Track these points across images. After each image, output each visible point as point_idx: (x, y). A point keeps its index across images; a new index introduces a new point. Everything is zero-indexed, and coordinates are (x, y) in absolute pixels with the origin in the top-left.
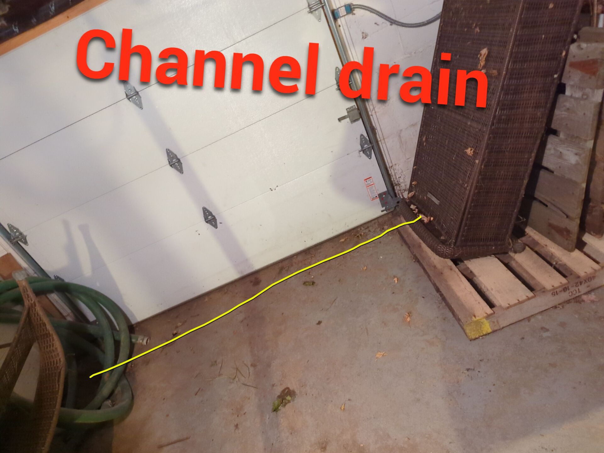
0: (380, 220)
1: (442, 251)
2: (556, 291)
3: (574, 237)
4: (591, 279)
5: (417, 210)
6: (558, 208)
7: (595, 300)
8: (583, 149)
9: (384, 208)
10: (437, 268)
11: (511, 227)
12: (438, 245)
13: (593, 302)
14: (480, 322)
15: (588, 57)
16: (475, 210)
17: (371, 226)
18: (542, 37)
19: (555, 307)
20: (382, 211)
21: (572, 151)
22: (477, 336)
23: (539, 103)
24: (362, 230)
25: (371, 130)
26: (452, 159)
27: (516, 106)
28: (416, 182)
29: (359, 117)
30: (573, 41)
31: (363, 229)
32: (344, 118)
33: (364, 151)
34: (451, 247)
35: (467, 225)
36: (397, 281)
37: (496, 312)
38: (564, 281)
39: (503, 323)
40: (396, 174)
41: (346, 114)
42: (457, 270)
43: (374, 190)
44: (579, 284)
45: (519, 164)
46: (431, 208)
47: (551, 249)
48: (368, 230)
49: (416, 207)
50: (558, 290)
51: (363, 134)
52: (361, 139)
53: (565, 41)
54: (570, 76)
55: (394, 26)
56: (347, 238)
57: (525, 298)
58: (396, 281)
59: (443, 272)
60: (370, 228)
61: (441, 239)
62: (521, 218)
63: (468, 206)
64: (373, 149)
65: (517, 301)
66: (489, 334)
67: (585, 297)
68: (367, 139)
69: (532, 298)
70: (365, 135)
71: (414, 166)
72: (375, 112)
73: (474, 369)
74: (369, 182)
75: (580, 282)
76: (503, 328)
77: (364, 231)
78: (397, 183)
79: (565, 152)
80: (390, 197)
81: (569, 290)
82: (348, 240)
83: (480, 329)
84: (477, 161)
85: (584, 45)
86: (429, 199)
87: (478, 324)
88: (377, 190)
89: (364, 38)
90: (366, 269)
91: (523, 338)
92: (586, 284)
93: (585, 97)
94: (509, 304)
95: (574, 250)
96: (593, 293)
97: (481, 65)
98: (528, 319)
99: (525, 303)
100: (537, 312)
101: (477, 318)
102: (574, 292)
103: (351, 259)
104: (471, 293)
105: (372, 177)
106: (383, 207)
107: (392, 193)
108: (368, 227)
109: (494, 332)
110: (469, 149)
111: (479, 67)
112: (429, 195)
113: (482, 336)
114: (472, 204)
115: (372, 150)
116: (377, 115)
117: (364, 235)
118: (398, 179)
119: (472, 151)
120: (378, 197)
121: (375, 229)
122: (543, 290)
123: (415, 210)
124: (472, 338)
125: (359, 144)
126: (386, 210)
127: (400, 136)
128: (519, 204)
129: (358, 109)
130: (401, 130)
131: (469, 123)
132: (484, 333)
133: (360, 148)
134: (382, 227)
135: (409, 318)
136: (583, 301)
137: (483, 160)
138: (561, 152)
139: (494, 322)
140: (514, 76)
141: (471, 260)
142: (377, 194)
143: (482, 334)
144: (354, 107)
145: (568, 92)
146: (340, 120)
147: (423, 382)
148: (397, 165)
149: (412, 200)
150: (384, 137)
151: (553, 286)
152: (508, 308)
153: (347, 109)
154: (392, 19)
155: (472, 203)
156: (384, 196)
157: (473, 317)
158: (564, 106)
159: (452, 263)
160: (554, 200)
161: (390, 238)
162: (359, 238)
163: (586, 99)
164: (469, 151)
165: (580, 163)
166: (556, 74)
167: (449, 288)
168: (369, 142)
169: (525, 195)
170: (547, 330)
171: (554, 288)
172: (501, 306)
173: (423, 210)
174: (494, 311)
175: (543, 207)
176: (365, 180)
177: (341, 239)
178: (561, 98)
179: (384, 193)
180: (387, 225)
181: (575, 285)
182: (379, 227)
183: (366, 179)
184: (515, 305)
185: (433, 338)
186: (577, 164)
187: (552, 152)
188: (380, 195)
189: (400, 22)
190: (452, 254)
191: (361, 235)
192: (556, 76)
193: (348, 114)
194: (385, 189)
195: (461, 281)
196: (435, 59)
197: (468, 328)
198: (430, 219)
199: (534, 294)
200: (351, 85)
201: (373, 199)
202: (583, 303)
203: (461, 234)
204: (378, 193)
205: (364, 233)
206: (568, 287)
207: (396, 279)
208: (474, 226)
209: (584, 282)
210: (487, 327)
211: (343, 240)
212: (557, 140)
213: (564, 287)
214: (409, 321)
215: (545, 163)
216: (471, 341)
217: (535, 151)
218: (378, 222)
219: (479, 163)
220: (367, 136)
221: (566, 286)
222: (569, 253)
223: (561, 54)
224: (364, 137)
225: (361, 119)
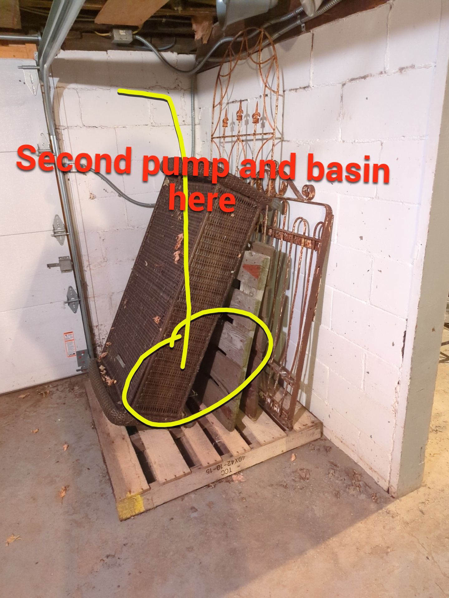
0: (73, 380)
1: (114, 416)
2: (211, 469)
3: (234, 417)
4: (241, 459)
5: (105, 371)
6: (225, 388)
7: (242, 481)
8: (246, 337)
9: (80, 368)
10: (110, 436)
11: (185, 400)
12: (112, 409)
13: (240, 482)
14: (134, 499)
15: (255, 263)
16: (153, 378)
17: (61, 385)
18: (224, 237)
19: (208, 486)
20: (78, 371)
21: (239, 338)
22: (129, 516)
23: (217, 291)
24: (49, 388)
25: (82, 284)
26: (143, 325)
27: (199, 288)
28: (111, 343)
29: (70, 268)
30: (247, 249)
31: (51, 387)
32: (54, 265)
33: (69, 303)
34: (123, 413)
35: (144, 391)
36: (67, 448)
37: (152, 488)
38: (218, 458)
39: (158, 502)
40: (100, 334)
41: (57, 261)
42: (129, 440)
43: (73, 346)
44: (231, 463)
45: (197, 340)
46: (117, 371)
47: (215, 427)
48: (56, 389)
49: (105, 368)
50: (212, 468)
51: (72, 286)
52: (69, 291)
53: (241, 246)
54: (243, 275)
55: (122, 198)
56: (29, 395)
57: (182, 473)
58: (65, 449)
59: (114, 441)
60: (59, 387)
61: (117, 404)
62: (194, 392)
63: (147, 372)
64: (80, 303)
65: (174, 477)
66: (141, 513)
67: (234, 477)
68: (75, 292)
69: (188, 474)
70: (74, 288)
71: (112, 327)
72: (90, 269)
73: (114, 556)
74: (69, 336)
75: (232, 461)
76: (157, 507)
77: (51, 390)
78: (100, 344)
79: (234, 338)
80: (88, 357)
81: (222, 468)
82: (29, 396)
83: (133, 508)
84: (161, 329)
85: (254, 253)
86: (117, 361)
87: (132, 500)
88: (76, 347)
89: (91, 198)
90: (36, 432)
91: (172, 519)
92: (238, 464)
93: (251, 294)
94: (166, 480)
95: (233, 430)
96: (242, 474)
97: (177, 246)
98: (182, 497)
99: (181, 479)
100: (191, 491)
101: (132, 494)
102: (226, 472)
103: (24, 418)
104: (135, 465)
105: (74, 332)
106: (79, 366)
107: (91, 353)
108: (57, 386)
109: (147, 511)
110: (157, 317)
111: (176, 248)
112: (118, 357)
113: (134, 516)
114: (151, 371)
115: (79, 305)
116: (92, 272)
117: (49, 393)
118: (101, 340)
119: (159, 319)
120: (76, 354)
121: (64, 389)
122: (200, 467)
123: (103, 371)
124: (122, 518)
125: (66, 295)
126: (82, 370)
127: (111, 298)
128: (193, 379)
129: (72, 260)
130: (113, 293)
131: (161, 294)
132: (137, 512)
133: (66, 299)
134: (72, 388)
135: (64, 492)
136: (233, 481)
137: (166, 330)
138: (232, 338)
139: (148, 499)
140: (200, 262)
141: (145, 431)
142: (75, 351)
143: (134, 514)
144: (68, 258)
145: (241, 289)
146: (49, 266)
147: (52, 574)
148: (103, 326)
149: (103, 361)
150: (95, 296)
151: (208, 463)
152: (164, 484)
153: (59, 258)
154: (122, 193)
155: (150, 369)
156: (82, 354)
157: (129, 493)
158: (238, 299)
159: (127, 432)
160: (223, 380)
161: (77, 400)
162: (43, 396)
163: (252, 296)
164: (157, 319)
165: (243, 349)
166: (233, 271)
167: (114, 459)
168: (76, 296)
169: (199, 370)
170: (196, 510)
171: (209, 465)
172: (158, 481)
173: (110, 372)
174: (151, 486)
175: (215, 385)
176: (65, 334)
177: (21, 395)
178: (236, 291)
179: (83, 352)
180: (78, 386)
181: (227, 464)
182: (68, 387)
183: (67, 333)
184: (171, 481)
185: (83, 518)
186: (241, 349)
187: (226, 336)
188: (79, 353)
189: (128, 197)
190: (124, 420)
191: (46, 393)
192: (232, 272)
193: (60, 262)
194: (86, 348)
195: (129, 452)
196: (147, 234)
197: (120, 505)
198: (114, 382)
199: (191, 470)
200: (69, 236)
201: (70, 355)
202: (232, 483)
203: (136, 400)
204: (77, 351)
205: (50, 392)
206: (221, 465)
207: (66, 446)
208: (150, 393)
209: (235, 461)
210: (140, 506)
211: (22, 396)
212: (230, 327)
213: (218, 465)
214: (63, 496)
215: (221, 346)
216: (121, 521)
217: (212, 332)
218: (70, 382)
219: (162, 331)
220: (76, 289)
221: (220, 464)
222: (229, 432)
223: (238, 255)
224: (73, 290)
225: (73, 271)
